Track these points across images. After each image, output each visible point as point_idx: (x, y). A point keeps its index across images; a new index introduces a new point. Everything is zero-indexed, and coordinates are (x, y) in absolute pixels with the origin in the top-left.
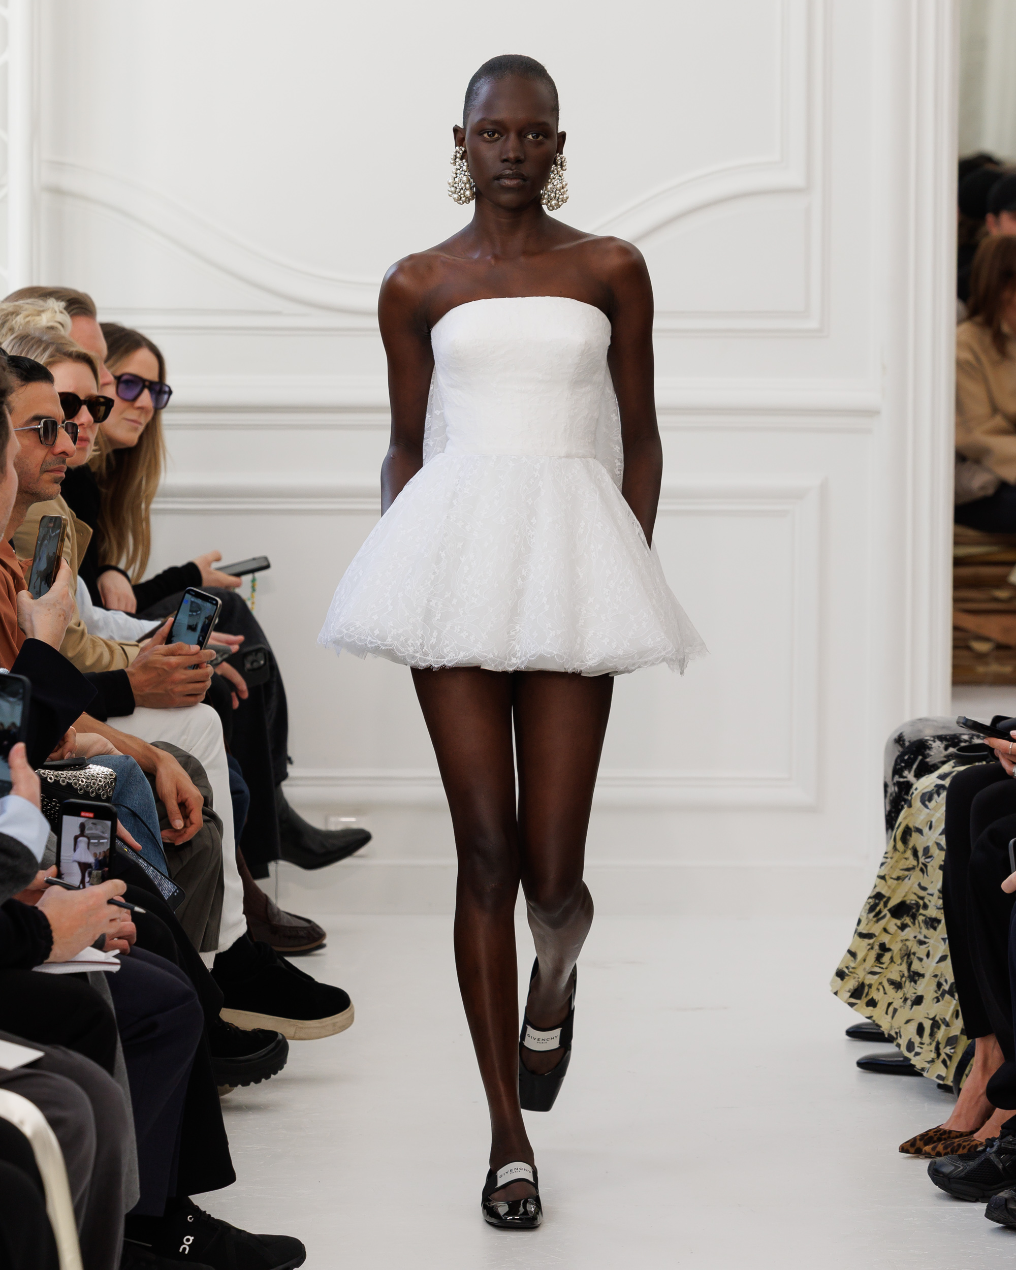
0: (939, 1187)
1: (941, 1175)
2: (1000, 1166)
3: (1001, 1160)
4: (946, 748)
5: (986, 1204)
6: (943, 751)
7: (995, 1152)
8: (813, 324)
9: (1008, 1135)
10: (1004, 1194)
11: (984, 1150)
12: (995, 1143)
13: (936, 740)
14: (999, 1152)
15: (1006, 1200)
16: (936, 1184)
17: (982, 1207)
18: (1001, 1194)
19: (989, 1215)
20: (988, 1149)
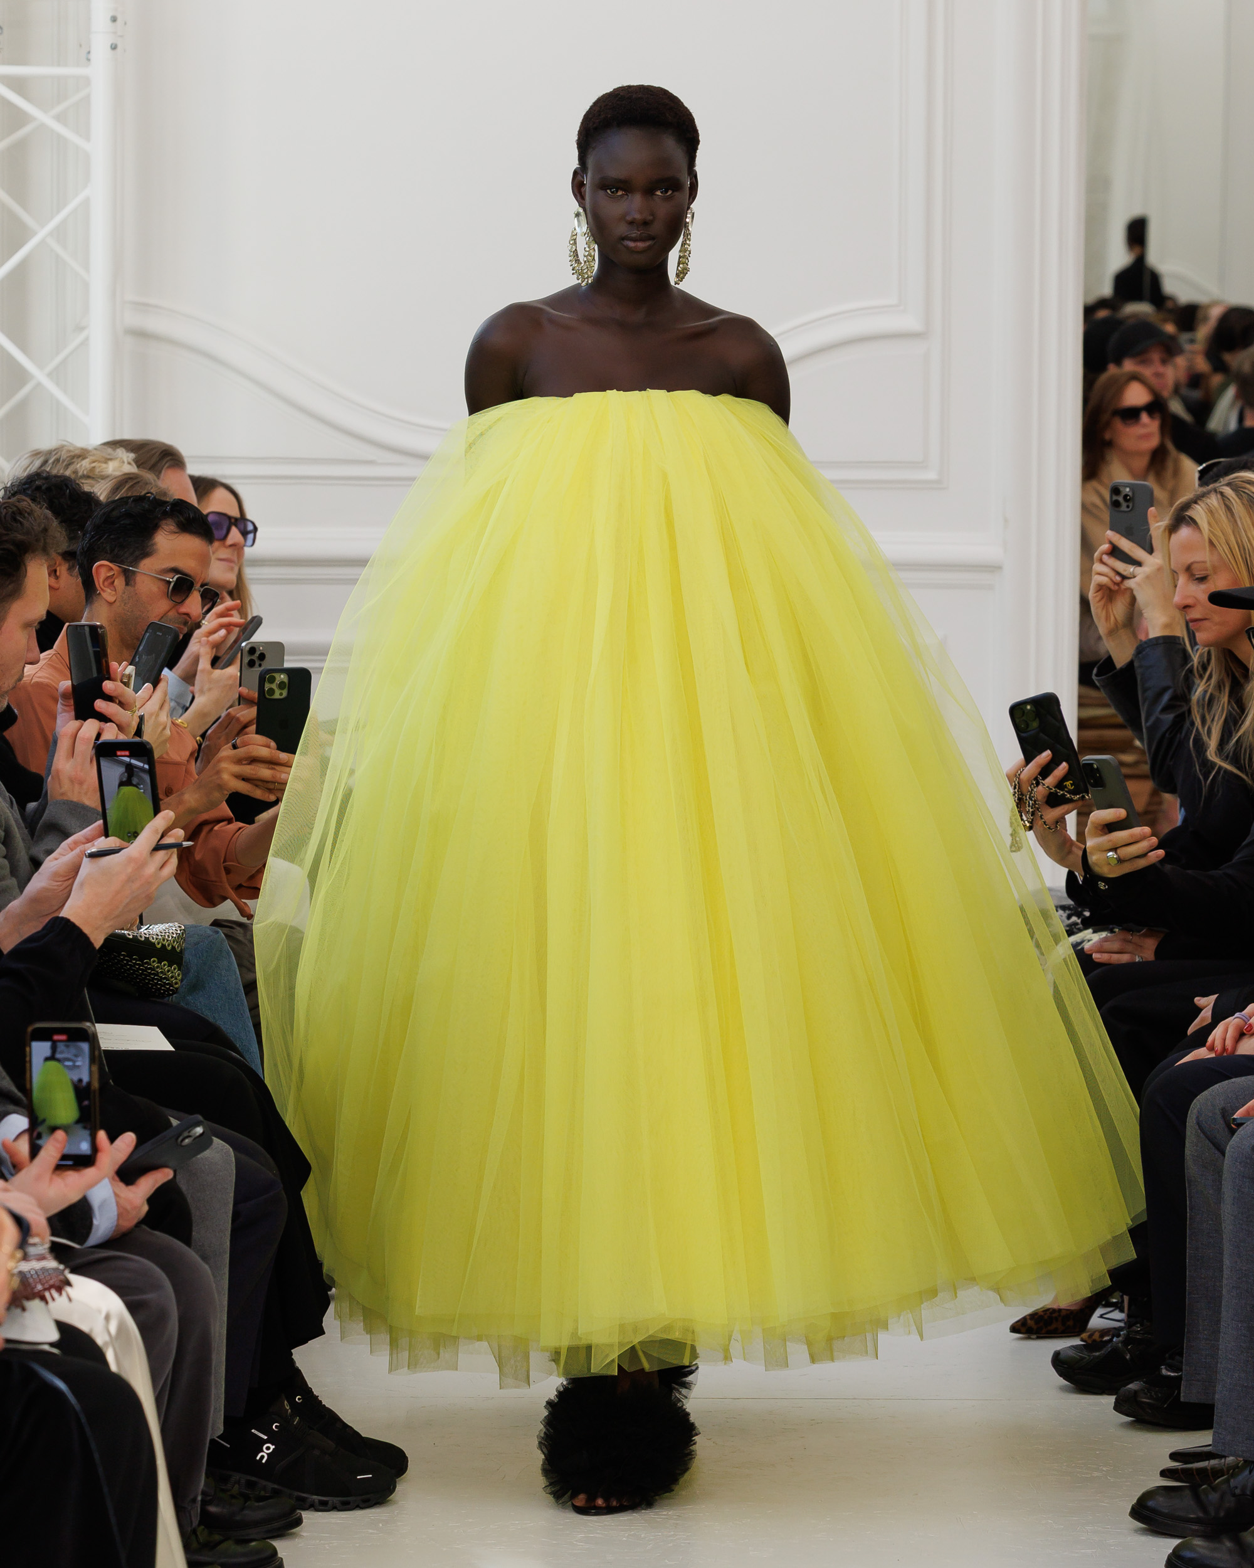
0: (1064, 1379)
1: (1065, 1366)
2: (1128, 1357)
3: (1128, 1350)
4: (1069, 917)
5: (1114, 1397)
6: (1066, 920)
7: (1122, 1342)
8: (932, 475)
9: (1134, 1324)
10: (1132, 1386)
11: (1111, 1340)
12: (1122, 1333)
13: (1059, 909)
14: (1127, 1341)
15: (1136, 1392)
16: (1061, 1376)
17: (1110, 1400)
18: (1130, 1386)
19: (1118, 1407)
20: (1115, 1339)
